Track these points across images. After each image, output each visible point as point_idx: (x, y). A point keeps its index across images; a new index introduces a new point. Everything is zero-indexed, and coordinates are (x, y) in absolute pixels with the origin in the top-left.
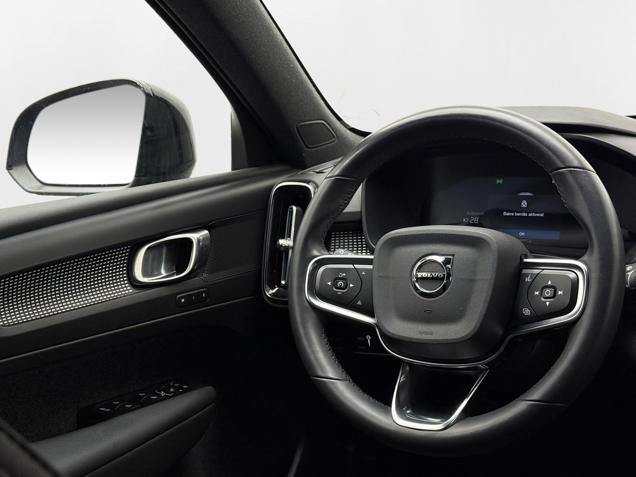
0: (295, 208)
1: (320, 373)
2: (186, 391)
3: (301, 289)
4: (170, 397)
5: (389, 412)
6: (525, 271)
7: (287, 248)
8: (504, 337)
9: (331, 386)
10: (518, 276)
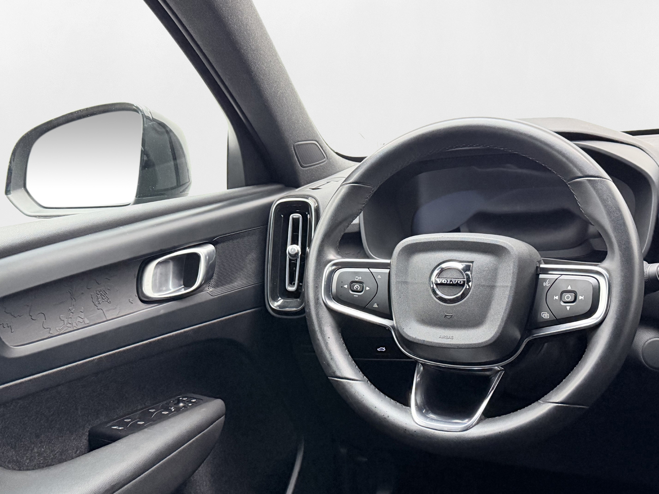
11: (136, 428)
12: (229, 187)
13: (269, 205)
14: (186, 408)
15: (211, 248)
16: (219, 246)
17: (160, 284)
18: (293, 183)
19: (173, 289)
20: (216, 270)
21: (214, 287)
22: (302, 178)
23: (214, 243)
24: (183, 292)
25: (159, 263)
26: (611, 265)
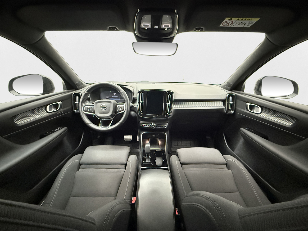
0: (78, 97)
1: (87, 123)
2: (61, 128)
3: (82, 111)
4: (58, 130)
5: (99, 127)
6: (117, 105)
7: (77, 104)
8: (115, 115)
9: (89, 125)
10: (116, 106)
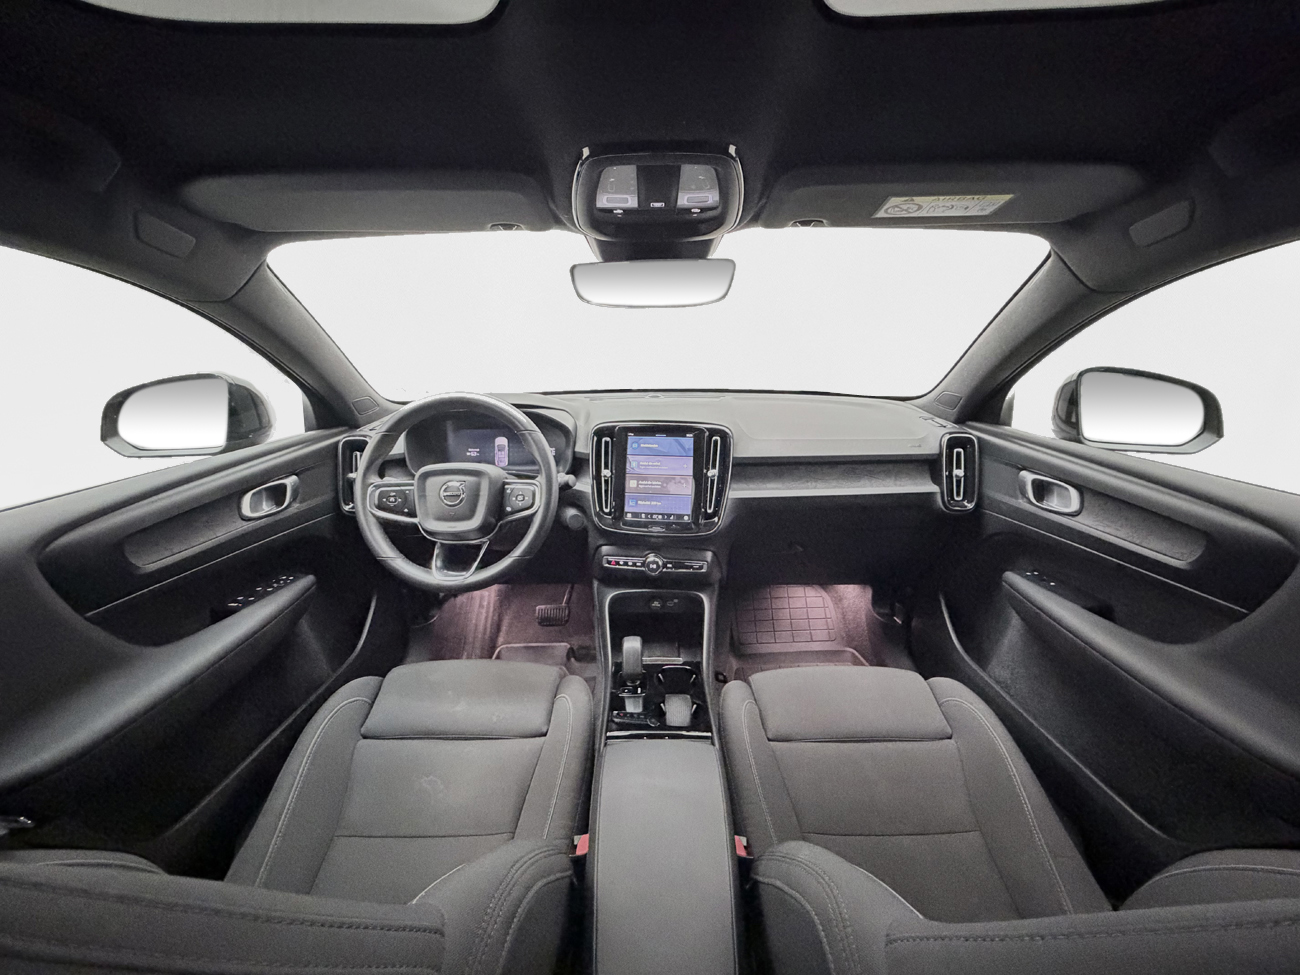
11: (246, 604)
12: (306, 431)
13: (337, 443)
14: (286, 584)
15: (294, 478)
16: (301, 476)
17: (254, 507)
18: (357, 427)
19: (267, 508)
20: (300, 490)
21: (301, 502)
22: (361, 421)
23: (296, 475)
24: (275, 510)
25: (254, 494)
26: (541, 479)
